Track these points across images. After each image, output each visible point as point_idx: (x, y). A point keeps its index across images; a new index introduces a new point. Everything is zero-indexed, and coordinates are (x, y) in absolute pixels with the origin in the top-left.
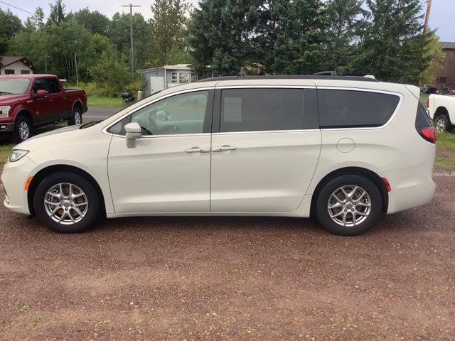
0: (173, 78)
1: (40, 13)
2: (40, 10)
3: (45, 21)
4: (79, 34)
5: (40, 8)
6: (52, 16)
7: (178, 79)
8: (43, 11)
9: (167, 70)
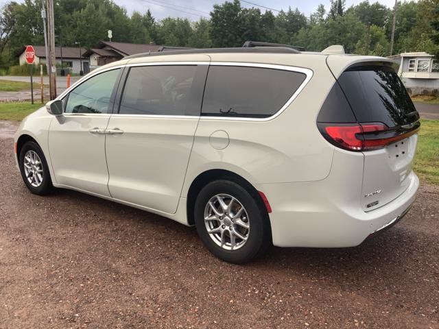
0: (411, 66)
1: (322, 10)
2: (322, 6)
3: (325, 17)
4: (353, 26)
5: (321, 5)
6: (332, 11)
7: (416, 68)
8: (325, 8)
9: (404, 57)
